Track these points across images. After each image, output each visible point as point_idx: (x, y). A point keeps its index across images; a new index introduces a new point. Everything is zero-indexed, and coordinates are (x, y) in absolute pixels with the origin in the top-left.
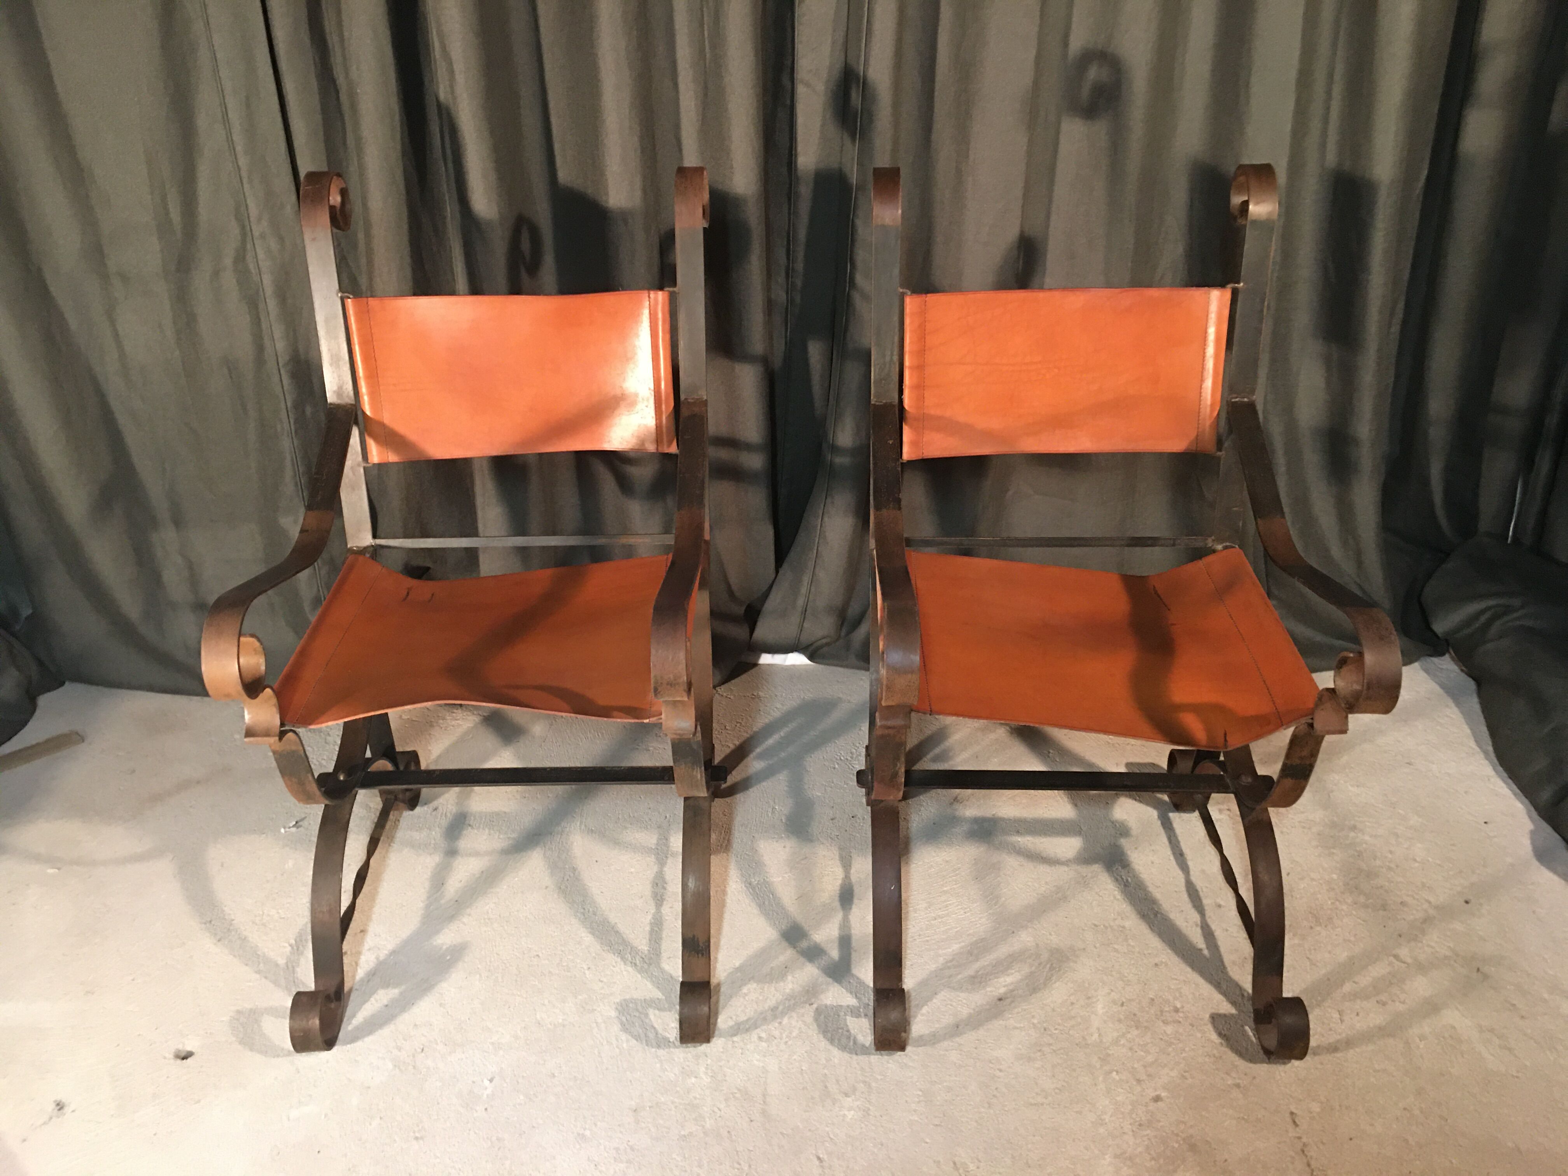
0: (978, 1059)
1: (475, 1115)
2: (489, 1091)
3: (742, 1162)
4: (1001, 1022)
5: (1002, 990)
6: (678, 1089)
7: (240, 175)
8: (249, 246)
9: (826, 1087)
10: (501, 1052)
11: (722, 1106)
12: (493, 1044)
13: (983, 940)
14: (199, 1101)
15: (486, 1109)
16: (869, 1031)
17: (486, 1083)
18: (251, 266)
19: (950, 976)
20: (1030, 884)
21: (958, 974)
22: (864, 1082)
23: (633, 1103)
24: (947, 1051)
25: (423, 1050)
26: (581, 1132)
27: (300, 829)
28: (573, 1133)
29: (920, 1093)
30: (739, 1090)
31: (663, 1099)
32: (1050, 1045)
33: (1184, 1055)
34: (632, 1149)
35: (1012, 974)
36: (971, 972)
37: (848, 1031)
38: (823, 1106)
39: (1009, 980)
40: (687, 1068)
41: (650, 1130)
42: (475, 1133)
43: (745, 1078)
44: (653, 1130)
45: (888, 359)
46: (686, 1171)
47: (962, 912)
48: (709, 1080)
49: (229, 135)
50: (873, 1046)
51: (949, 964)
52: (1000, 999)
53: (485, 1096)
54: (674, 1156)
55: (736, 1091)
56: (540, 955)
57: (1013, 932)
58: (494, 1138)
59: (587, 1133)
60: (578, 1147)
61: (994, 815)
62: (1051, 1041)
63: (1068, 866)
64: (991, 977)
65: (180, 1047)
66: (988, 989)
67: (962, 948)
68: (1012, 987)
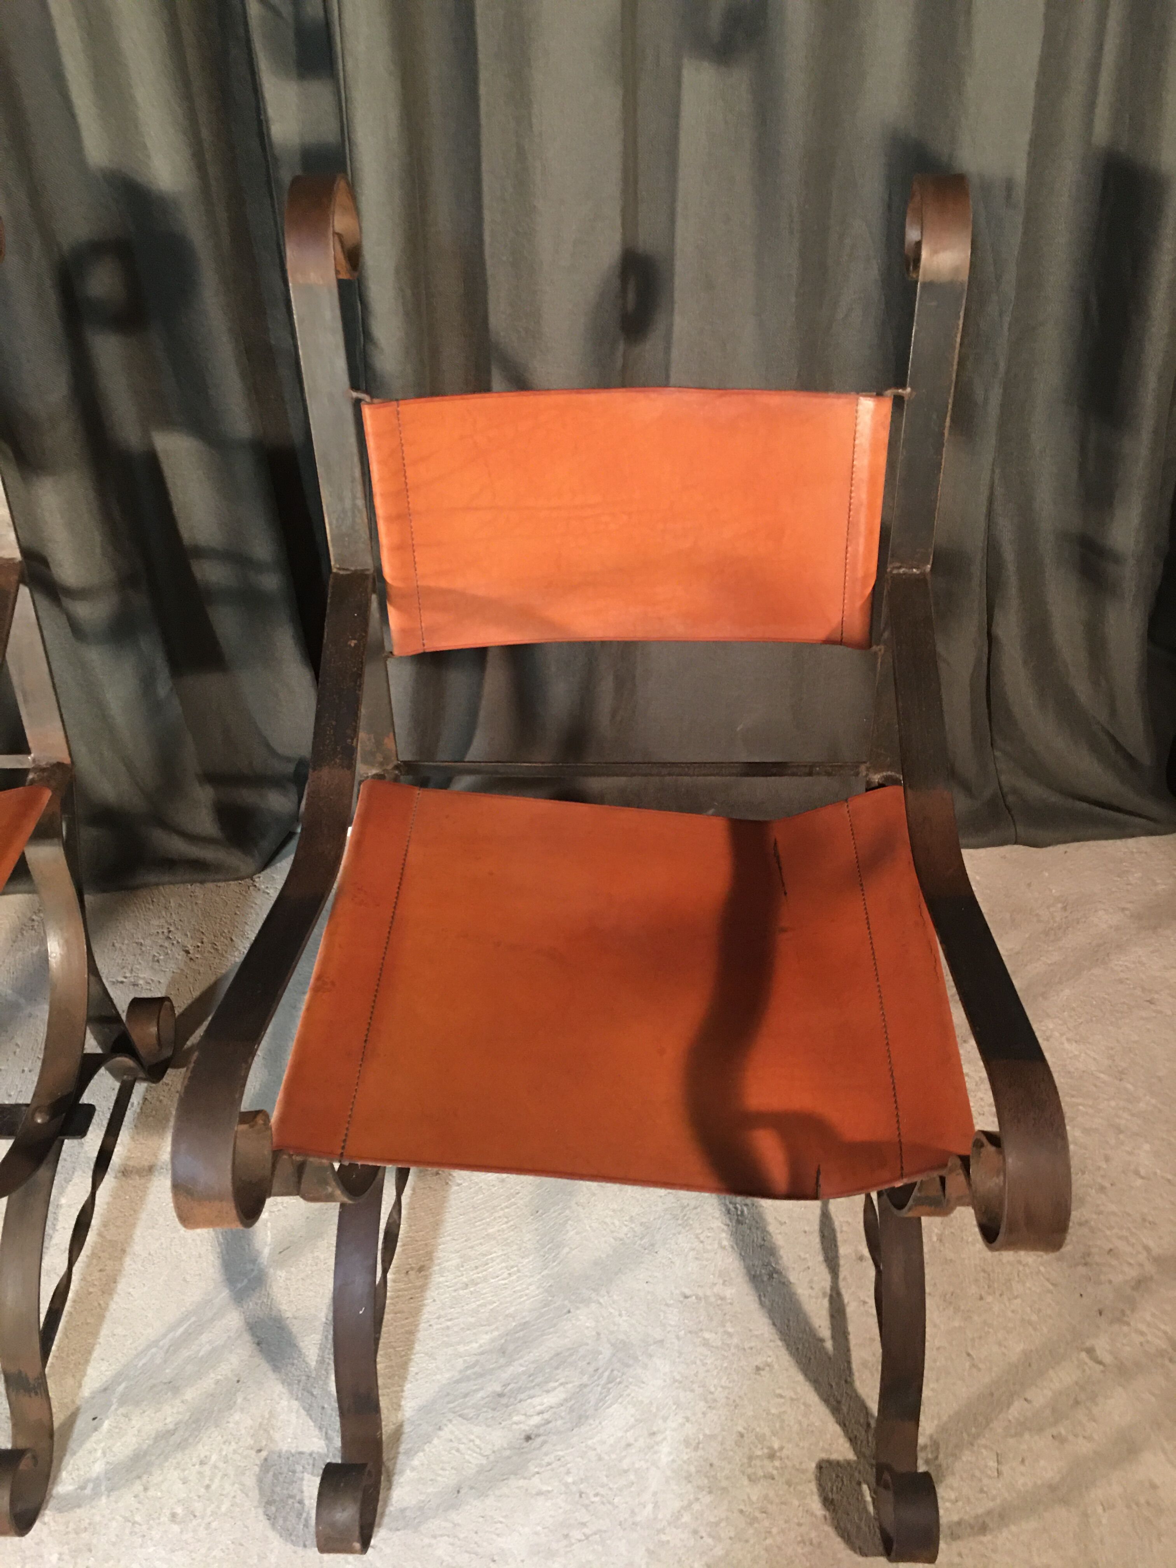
0: (476, 1554)
4: (521, 1483)
5: (534, 1421)
13: (525, 1325)
19: (466, 1395)
21: (477, 1391)
24: (434, 1537)
32: (584, 1524)
33: (769, 1541)
35: (555, 1389)
39: (549, 1400)
45: (348, 504)
47: (505, 1275)
51: (469, 1372)
52: (528, 1438)
57: (569, 1311)
62: (586, 1518)
64: (522, 1396)
66: (516, 1418)
67: (493, 1340)
68: (546, 1416)
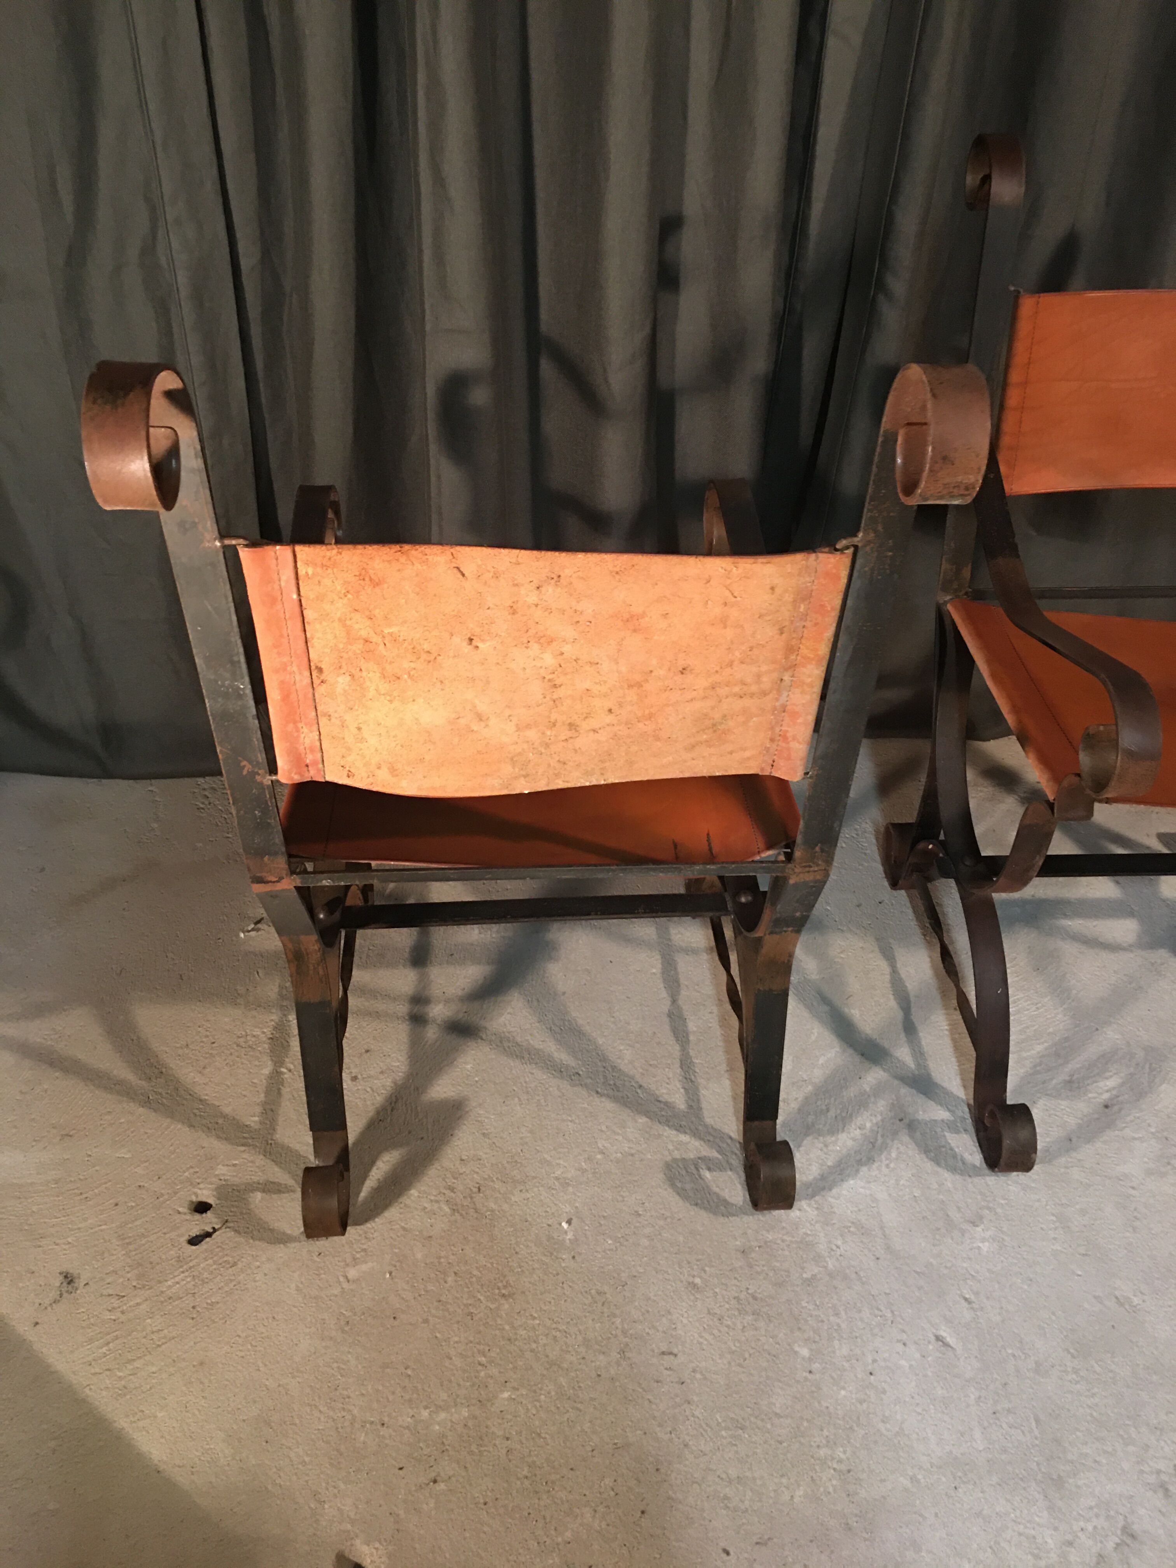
0: (1105, 1176)
1: (563, 1265)
2: (570, 1236)
3: (882, 1308)
4: (1117, 1133)
5: (1106, 1096)
6: (784, 1224)
7: (153, 142)
8: (161, 233)
9: (948, 1215)
10: (571, 1189)
11: (839, 1243)
12: (557, 1179)
13: (1067, 1039)
14: (235, 1264)
15: (574, 1257)
16: (975, 1149)
17: (565, 1225)
18: (163, 261)
19: (1044, 1082)
20: (1097, 973)
21: (1052, 1079)
22: (989, 1208)
23: (738, 1243)
25: (479, 1189)
26: (690, 1281)
27: (260, 933)
28: (682, 1282)
29: (1054, 1218)
30: (853, 1223)
34: (755, 1298)
35: (1111, 1077)
36: (1063, 1077)
37: (952, 1149)
38: (952, 1239)
39: (1111, 1083)
41: (767, 1274)
42: (570, 1287)
43: (856, 1209)
44: (771, 1274)
46: (822, 1321)
47: (1034, 1008)
48: (816, 1212)
49: (140, 89)
50: (984, 1165)
51: (1038, 1068)
52: (1106, 1107)
53: (568, 1241)
54: (804, 1304)
55: (850, 1224)
56: (581, 1073)
57: (1097, 1029)
58: (593, 1292)
59: (698, 1281)
60: (692, 1298)
61: (1033, 896)
63: (1132, 951)
64: (1089, 1082)
65: (194, 1199)
66: (1090, 1095)
67: (1046, 1049)
68: (1114, 1092)
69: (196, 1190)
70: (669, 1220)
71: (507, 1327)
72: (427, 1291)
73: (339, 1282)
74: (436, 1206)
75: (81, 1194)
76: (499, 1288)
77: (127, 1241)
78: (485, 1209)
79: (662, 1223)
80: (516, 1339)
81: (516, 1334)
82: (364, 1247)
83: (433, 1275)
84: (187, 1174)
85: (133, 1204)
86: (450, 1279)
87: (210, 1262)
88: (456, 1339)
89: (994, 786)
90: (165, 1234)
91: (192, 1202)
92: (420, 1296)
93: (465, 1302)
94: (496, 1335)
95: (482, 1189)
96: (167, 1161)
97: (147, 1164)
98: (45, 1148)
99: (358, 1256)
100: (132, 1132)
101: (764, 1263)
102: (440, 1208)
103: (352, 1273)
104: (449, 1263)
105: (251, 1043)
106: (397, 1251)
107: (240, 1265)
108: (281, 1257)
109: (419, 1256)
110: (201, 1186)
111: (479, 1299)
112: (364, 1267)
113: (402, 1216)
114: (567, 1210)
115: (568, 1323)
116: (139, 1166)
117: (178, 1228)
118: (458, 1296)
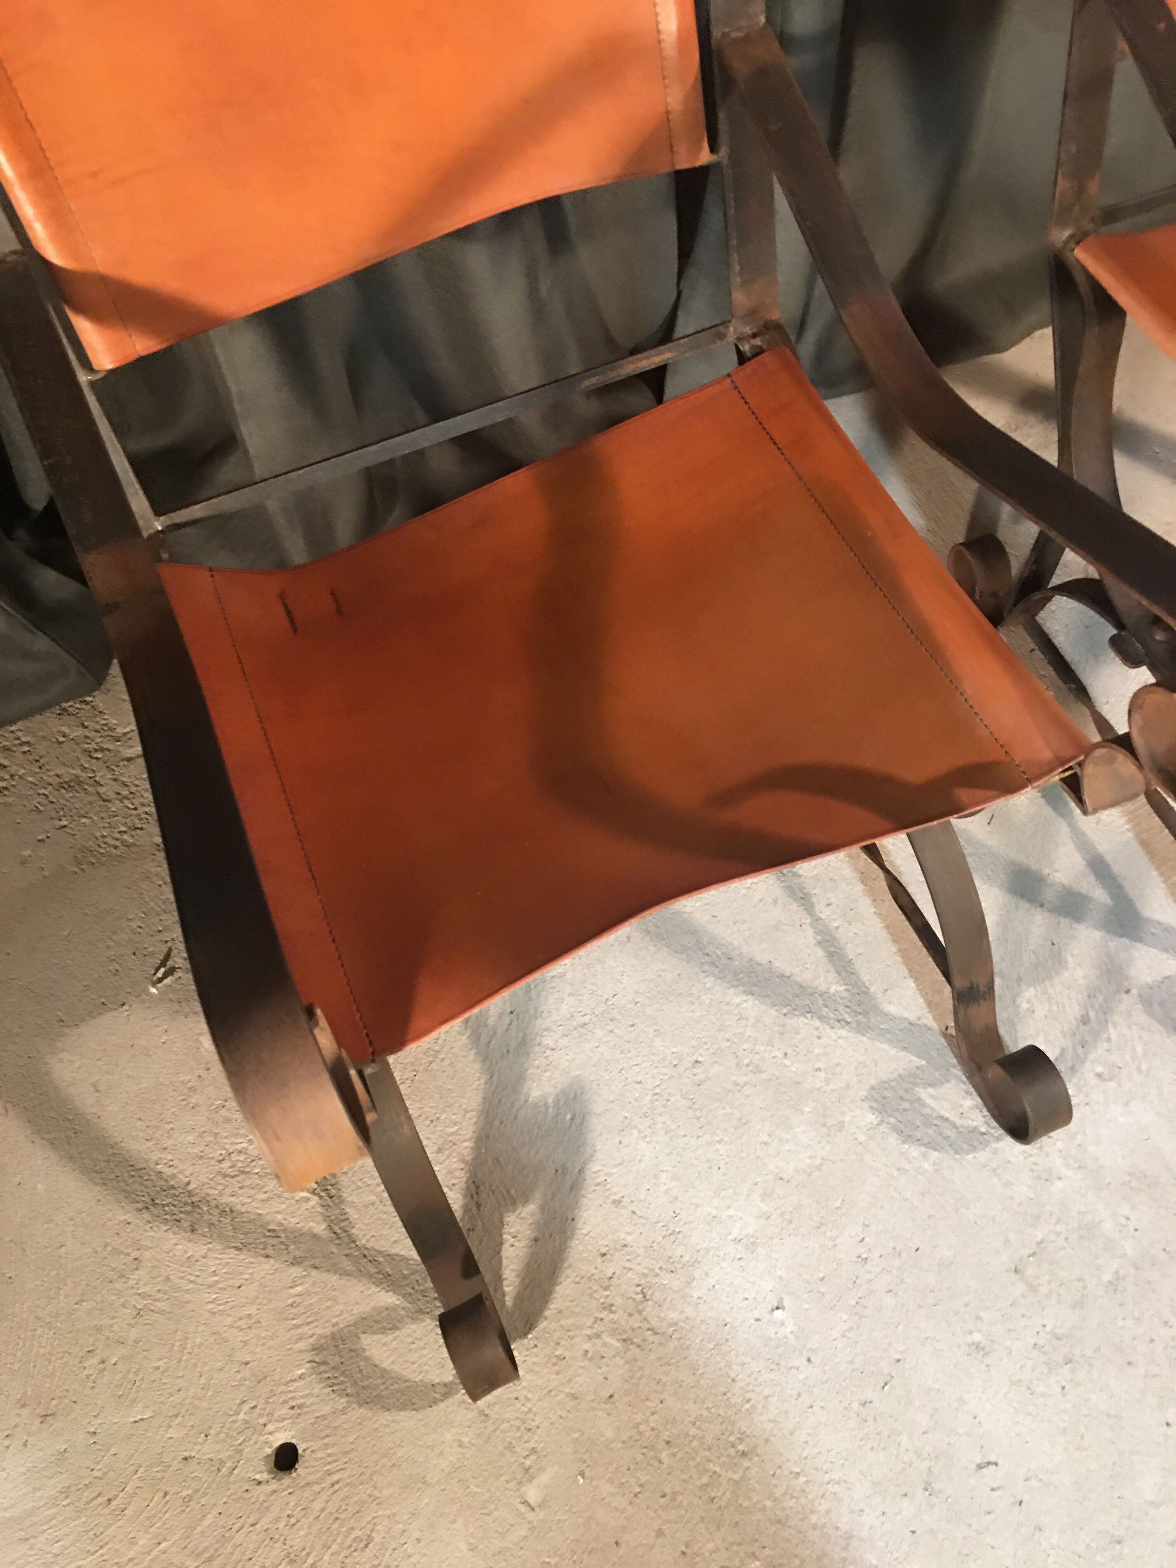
1: (801, 1377)
2: (790, 1328)
10: (761, 1251)
11: (1127, 1212)
12: (738, 1241)
14: (370, 1539)
15: (809, 1360)
23: (1004, 1258)
25: (644, 1295)
26: (970, 1341)
28: (959, 1347)
30: (1131, 1174)
31: (1040, 1236)
34: (1059, 1338)
40: (1035, 1168)
41: (1058, 1295)
44: (1063, 1292)
53: (792, 1337)
54: (1120, 1322)
55: (1128, 1178)
56: (701, 1059)
58: (856, 1406)
59: (978, 1337)
60: (983, 1368)
65: (269, 1448)
69: (263, 1438)
70: (904, 1254)
71: (768, 1503)
72: (642, 1485)
73: (521, 1515)
74: (599, 1342)
75: (109, 1500)
76: (733, 1446)
77: (206, 1555)
78: (664, 1324)
79: (897, 1262)
80: (787, 1517)
81: (783, 1509)
82: (531, 1445)
83: (639, 1457)
84: (241, 1416)
85: (189, 1492)
86: (664, 1455)
87: (335, 1547)
88: (710, 1546)
89: (1042, 422)
90: (253, 1525)
91: (269, 1456)
92: (635, 1496)
93: (698, 1483)
94: (759, 1520)
95: (649, 1293)
96: (205, 1405)
97: (179, 1419)
98: (25, 1445)
99: (528, 1462)
100: (136, 1373)
101: (1047, 1278)
102: (605, 1345)
103: (533, 1494)
104: (653, 1429)
105: (239, 1164)
106: (576, 1435)
107: (377, 1538)
108: (427, 1504)
109: (609, 1434)
110: (270, 1428)
111: (715, 1472)
112: (544, 1478)
113: (560, 1376)
114: (770, 1287)
115: (842, 1466)
116: (170, 1427)
117: (268, 1508)
118: (686, 1477)
